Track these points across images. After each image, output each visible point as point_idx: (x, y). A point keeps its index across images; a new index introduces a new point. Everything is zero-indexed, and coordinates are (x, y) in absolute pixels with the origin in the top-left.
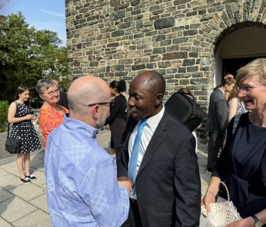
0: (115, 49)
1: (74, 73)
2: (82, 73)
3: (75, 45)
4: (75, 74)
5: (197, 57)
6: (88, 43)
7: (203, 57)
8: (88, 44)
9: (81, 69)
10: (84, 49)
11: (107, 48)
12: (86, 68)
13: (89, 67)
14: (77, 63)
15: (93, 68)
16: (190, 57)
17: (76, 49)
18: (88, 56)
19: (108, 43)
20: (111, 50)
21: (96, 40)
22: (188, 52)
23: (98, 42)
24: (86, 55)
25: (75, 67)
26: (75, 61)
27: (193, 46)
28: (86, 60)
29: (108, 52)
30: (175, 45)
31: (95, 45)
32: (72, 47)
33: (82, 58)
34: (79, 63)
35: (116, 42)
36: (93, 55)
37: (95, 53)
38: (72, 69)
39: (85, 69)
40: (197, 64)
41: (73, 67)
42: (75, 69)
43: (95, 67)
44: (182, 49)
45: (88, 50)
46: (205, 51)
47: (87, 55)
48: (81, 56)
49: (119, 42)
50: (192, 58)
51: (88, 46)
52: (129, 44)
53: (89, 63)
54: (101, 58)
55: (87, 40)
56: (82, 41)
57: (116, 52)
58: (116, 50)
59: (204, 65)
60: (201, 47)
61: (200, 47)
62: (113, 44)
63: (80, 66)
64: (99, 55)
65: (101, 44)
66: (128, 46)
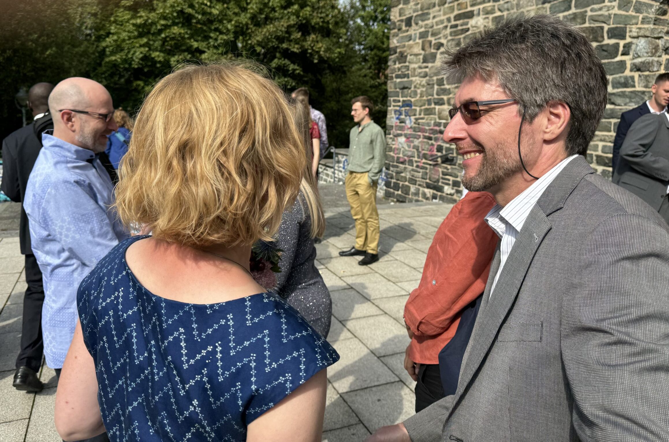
0: (467, 24)
1: (398, 77)
2: (408, 78)
3: (402, 21)
4: (398, 80)
5: (623, 37)
6: (423, 14)
7: (637, 37)
8: (424, 16)
9: (408, 70)
10: (417, 28)
11: (453, 23)
12: (416, 66)
13: (420, 64)
14: (402, 58)
15: (427, 67)
16: (609, 38)
17: (404, 28)
18: (420, 41)
19: (456, 12)
20: (460, 28)
21: (437, 8)
22: (606, 27)
23: (440, 11)
24: (417, 41)
25: (400, 66)
26: (400, 52)
27: (616, 11)
28: (417, 50)
29: (455, 32)
30: (579, 11)
31: (434, 17)
32: (397, 24)
33: (411, 47)
34: (406, 56)
35: (469, 9)
36: (430, 38)
37: (433, 35)
38: (395, 69)
39: (414, 69)
40: (623, 54)
41: (397, 65)
42: (399, 69)
43: (430, 65)
44: (593, 19)
45: (423, 30)
46: (642, 23)
47: (420, 38)
48: (411, 42)
49: (475, 8)
50: (613, 41)
51: (423, 21)
52: (492, 12)
53: (421, 57)
54: (442, 45)
55: (422, 9)
56: (414, 12)
57: (468, 30)
58: (469, 26)
59: (639, 56)
60: (634, 14)
61: (632, 13)
62: (464, 13)
63: (407, 64)
64: (440, 38)
65: (444, 14)
66: (491, 16)
